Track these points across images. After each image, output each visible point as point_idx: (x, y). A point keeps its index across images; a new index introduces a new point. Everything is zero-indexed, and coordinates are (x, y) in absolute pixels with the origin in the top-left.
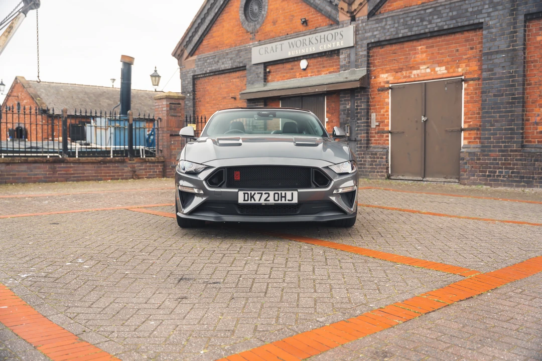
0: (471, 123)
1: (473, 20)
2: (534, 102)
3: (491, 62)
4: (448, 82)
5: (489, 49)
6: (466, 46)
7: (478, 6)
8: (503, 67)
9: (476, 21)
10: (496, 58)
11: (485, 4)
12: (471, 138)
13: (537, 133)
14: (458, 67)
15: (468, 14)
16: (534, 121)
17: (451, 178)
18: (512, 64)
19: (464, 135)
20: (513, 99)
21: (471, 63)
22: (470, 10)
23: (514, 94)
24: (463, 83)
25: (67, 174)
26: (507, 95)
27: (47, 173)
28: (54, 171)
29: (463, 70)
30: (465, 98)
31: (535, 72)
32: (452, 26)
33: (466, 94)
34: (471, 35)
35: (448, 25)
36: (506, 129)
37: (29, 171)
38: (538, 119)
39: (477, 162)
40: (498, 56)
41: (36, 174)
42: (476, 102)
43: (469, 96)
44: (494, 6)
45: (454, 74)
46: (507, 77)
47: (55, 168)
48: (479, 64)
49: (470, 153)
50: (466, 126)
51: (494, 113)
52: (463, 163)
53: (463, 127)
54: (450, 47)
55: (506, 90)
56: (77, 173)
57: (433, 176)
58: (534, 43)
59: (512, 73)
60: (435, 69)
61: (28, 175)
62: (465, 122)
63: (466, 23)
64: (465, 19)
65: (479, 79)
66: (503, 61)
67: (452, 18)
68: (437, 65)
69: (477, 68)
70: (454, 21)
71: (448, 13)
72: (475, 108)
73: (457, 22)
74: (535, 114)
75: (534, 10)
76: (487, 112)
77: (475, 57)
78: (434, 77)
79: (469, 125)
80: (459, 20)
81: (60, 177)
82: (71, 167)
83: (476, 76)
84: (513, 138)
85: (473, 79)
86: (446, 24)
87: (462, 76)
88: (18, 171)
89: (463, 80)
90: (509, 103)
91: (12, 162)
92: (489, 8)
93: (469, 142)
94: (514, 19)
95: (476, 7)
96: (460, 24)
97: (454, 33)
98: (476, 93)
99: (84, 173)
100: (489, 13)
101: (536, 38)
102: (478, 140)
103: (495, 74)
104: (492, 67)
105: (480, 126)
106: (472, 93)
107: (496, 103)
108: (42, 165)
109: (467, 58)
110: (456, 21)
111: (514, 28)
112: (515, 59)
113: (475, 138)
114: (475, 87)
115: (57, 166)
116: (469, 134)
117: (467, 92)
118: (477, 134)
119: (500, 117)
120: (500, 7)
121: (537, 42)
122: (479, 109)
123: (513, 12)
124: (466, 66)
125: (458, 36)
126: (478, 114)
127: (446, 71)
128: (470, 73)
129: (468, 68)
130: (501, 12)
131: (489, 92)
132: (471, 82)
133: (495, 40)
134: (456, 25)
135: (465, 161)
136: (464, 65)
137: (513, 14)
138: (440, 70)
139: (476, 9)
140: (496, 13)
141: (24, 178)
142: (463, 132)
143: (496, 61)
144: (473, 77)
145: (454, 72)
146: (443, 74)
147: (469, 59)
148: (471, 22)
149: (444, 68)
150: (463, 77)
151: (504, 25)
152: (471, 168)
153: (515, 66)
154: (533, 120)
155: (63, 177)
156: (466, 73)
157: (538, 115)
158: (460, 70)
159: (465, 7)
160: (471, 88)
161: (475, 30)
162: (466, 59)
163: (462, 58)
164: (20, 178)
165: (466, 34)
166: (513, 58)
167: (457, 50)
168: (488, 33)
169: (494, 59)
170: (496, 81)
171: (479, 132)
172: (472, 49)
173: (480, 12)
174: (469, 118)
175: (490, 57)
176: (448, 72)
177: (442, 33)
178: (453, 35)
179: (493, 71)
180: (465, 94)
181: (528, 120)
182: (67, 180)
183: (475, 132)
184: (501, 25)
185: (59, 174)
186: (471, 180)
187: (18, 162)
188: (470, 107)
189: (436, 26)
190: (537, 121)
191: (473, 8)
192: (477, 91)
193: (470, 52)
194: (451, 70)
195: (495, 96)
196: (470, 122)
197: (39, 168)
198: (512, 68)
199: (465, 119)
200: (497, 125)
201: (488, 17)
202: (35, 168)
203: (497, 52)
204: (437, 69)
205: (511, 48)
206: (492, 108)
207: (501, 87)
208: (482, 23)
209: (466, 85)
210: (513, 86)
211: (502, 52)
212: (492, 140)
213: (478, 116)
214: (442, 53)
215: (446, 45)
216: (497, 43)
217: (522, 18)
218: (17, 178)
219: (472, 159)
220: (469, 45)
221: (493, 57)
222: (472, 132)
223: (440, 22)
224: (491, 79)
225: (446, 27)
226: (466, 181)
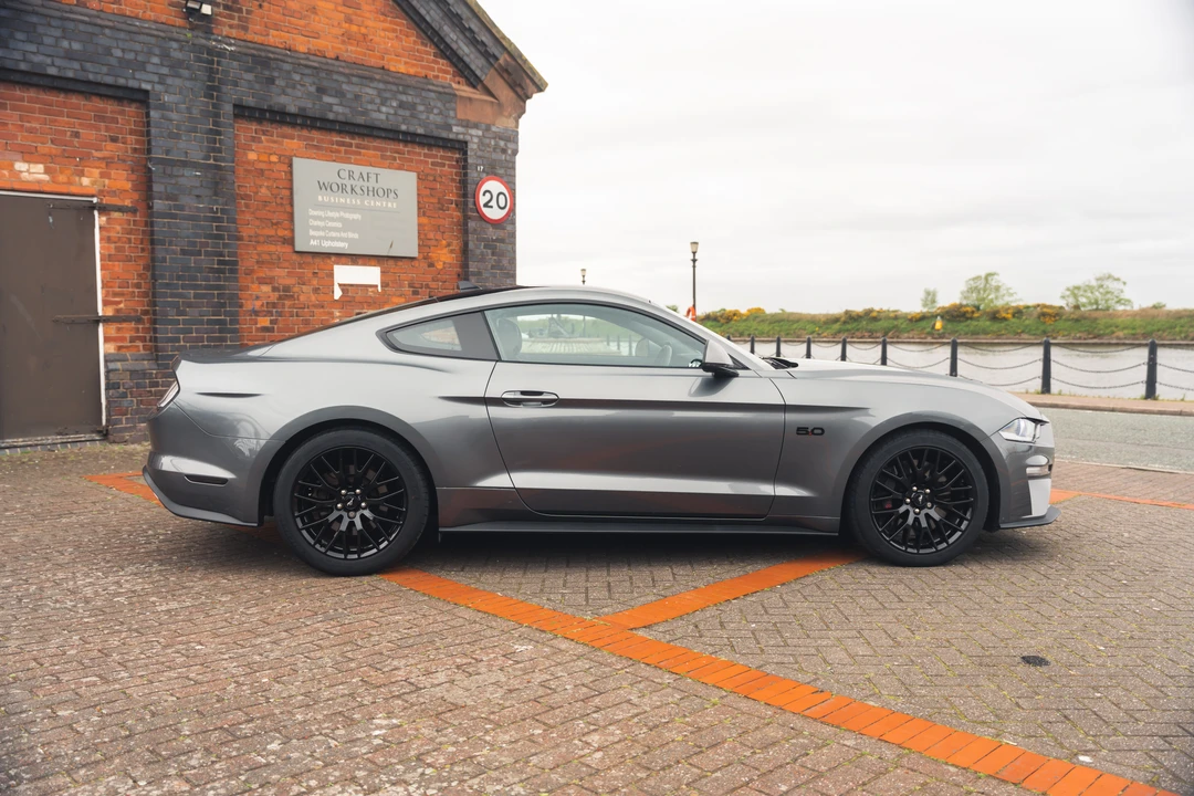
0: (122, 306)
1: (126, 79)
2: (250, 272)
3: (173, 181)
4: (57, 203)
5: (167, 152)
6: (98, 129)
7: (136, 53)
8: (198, 196)
9: (132, 84)
10: (183, 176)
11: (150, 53)
12: (122, 339)
13: (257, 329)
14: (81, 174)
15: (113, 61)
16: (250, 308)
17: (77, 433)
18: (216, 194)
19: (104, 334)
20: (220, 262)
21: (113, 172)
22: (118, 53)
23: (221, 255)
24: (96, 213)
26: (207, 254)
29: (94, 183)
30: (101, 248)
31: (248, 217)
32: (70, 74)
33: (106, 240)
34: (109, 108)
35: (59, 67)
36: (210, 322)
38: (257, 304)
39: (150, 391)
40: (187, 172)
42: (129, 259)
43: (113, 245)
44: (176, 66)
45: (73, 189)
46: (206, 219)
48: (134, 177)
49: (133, 372)
50: (110, 312)
51: (183, 287)
52: (117, 395)
53: (100, 314)
54: (55, 121)
55: (207, 245)
57: (23, 434)
58: (244, 162)
59: (217, 213)
60: (12, 165)
62: (106, 303)
63: (109, 80)
64: (105, 69)
65: (133, 211)
66: (198, 184)
67: (70, 56)
68: (19, 156)
69: (129, 186)
70: (76, 65)
71: (57, 38)
72: (132, 272)
73: (83, 69)
74: (251, 295)
75: (250, 101)
76: (167, 284)
77: (124, 161)
78: (16, 187)
79: (118, 311)
80: (88, 66)
83: (128, 203)
84: (223, 339)
85: (120, 209)
86: (53, 65)
87: (93, 196)
89: (93, 207)
90: (212, 270)
92: (162, 65)
93: (120, 348)
94: (214, 106)
95: (131, 51)
96: (91, 77)
97: (67, 91)
98: (129, 241)
100: (161, 76)
101: (246, 155)
102: (141, 344)
103: (182, 208)
104: (176, 192)
105: (145, 313)
106: (119, 238)
107: (187, 268)
109: (104, 158)
110: (81, 66)
111: (216, 124)
112: (220, 187)
113: (132, 340)
114: (126, 226)
116: (119, 330)
117: (105, 234)
118: (137, 330)
119: (196, 296)
120: (185, 73)
121: (249, 162)
122: (139, 275)
123: (212, 90)
124: (103, 175)
125: (74, 100)
126: (138, 286)
127: (46, 177)
128: (113, 193)
129: (107, 181)
130: (188, 84)
131: (170, 243)
132: (116, 215)
133: (177, 137)
134: (81, 76)
135: (121, 390)
136: (96, 172)
137: (211, 97)
138: (28, 171)
139: (131, 56)
140: (178, 82)
142: (101, 325)
143: (182, 181)
144: (120, 203)
145: (70, 183)
146: (39, 182)
147: (108, 162)
148: (121, 81)
149: (40, 168)
150: (95, 200)
151: (196, 112)
152: (137, 405)
153: (221, 200)
154: (249, 305)
156: (101, 193)
157: (257, 298)
158: (86, 181)
159: (103, 41)
160: (118, 228)
161: (119, 99)
162: (99, 159)
163: (89, 154)
165: (99, 104)
166: (217, 183)
167: (77, 135)
168: (163, 117)
169: (177, 176)
170: (186, 223)
171: (141, 326)
172: (114, 140)
173: (142, 66)
174: (115, 295)
175: (169, 170)
176: (54, 181)
177: (35, 80)
178: (62, 95)
179: (176, 200)
180: (101, 239)
181: (241, 306)
183: (133, 325)
184: (189, 110)
186: (140, 430)
188: (116, 269)
189: (24, 60)
190: (257, 308)
191: (123, 50)
192: (133, 237)
193: (110, 146)
194: (62, 178)
195: (183, 252)
196: (120, 302)
198: (216, 202)
199: (106, 295)
200: (193, 313)
201: (159, 83)
203: (184, 164)
204: (20, 166)
205: (212, 161)
206: (179, 278)
207: (197, 235)
208: (146, 92)
209: (104, 219)
210: (220, 237)
211: (195, 166)
212: (182, 343)
213: (136, 290)
214: (31, 130)
215: (41, 111)
216: (182, 145)
217: (228, 108)
219: (138, 386)
220: (107, 129)
221: (177, 171)
222: (124, 325)
223: (33, 53)
224: (174, 216)
225: (52, 71)
226: (127, 436)
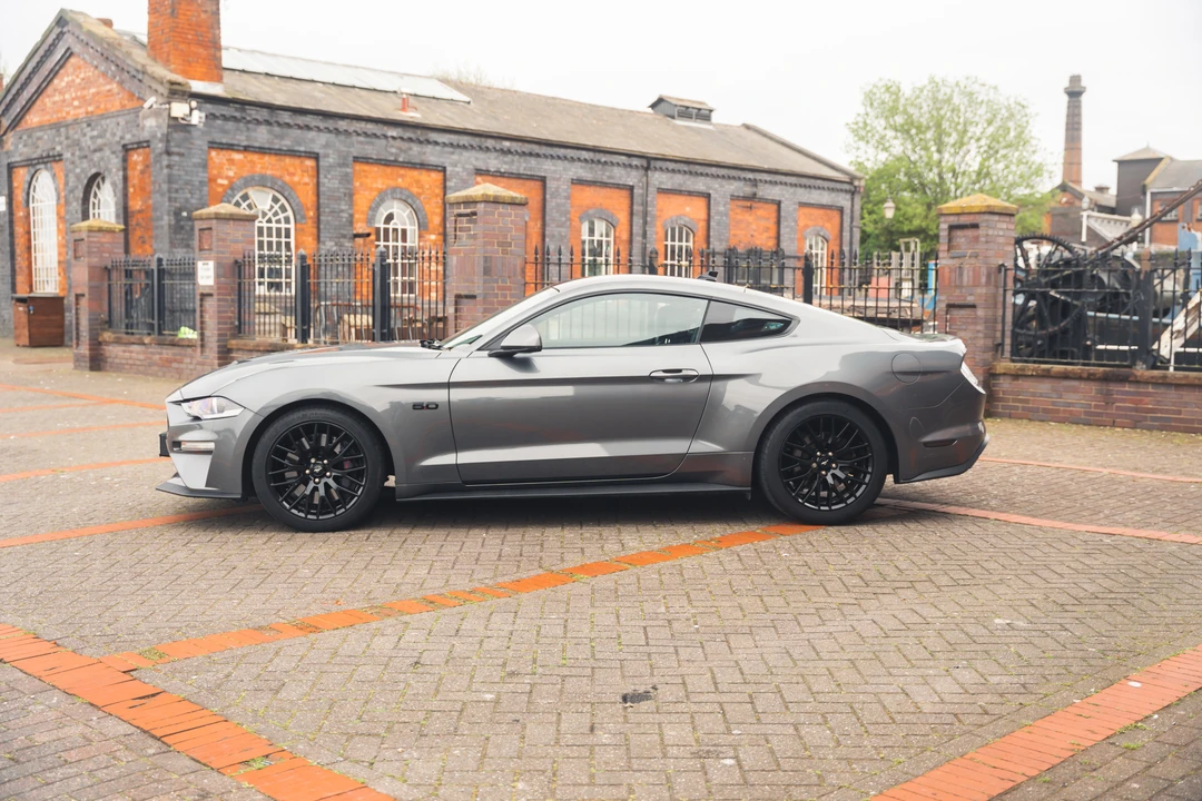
25: (1136, 410)
27: (1093, 403)
28: (1108, 399)
37: (1054, 396)
41: (1070, 405)
47: (1109, 394)
56: (1161, 411)
61: (1054, 403)
81: (1120, 416)
82: (1148, 394)
88: (1034, 395)
91: (1020, 373)
99: (1180, 412)
108: (1082, 385)
115: (1114, 387)
141: (1045, 411)
155: (1126, 417)
164: (1037, 410)
182: (1136, 423)
185: (1117, 407)
187: (1032, 375)
197: (1075, 390)
202: (1068, 390)
218: (1030, 410)
